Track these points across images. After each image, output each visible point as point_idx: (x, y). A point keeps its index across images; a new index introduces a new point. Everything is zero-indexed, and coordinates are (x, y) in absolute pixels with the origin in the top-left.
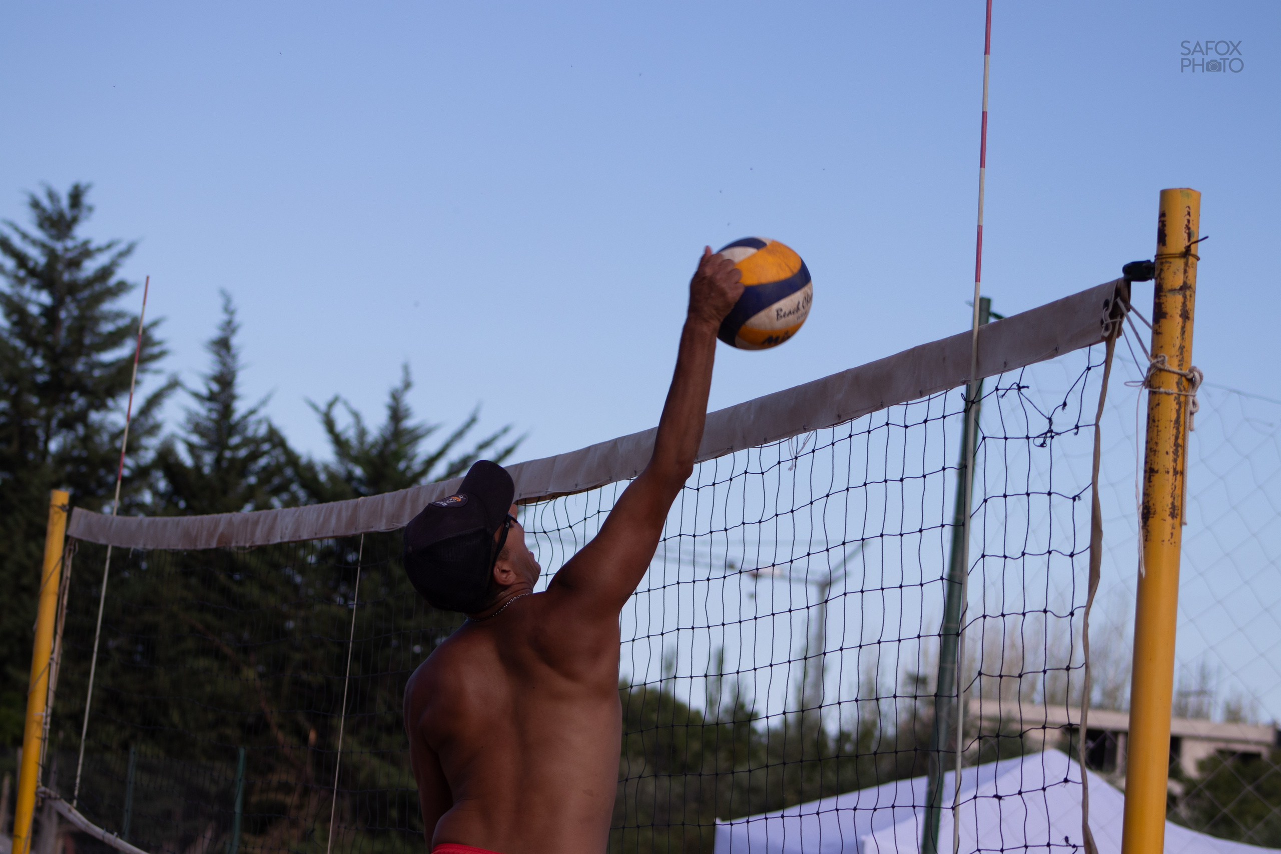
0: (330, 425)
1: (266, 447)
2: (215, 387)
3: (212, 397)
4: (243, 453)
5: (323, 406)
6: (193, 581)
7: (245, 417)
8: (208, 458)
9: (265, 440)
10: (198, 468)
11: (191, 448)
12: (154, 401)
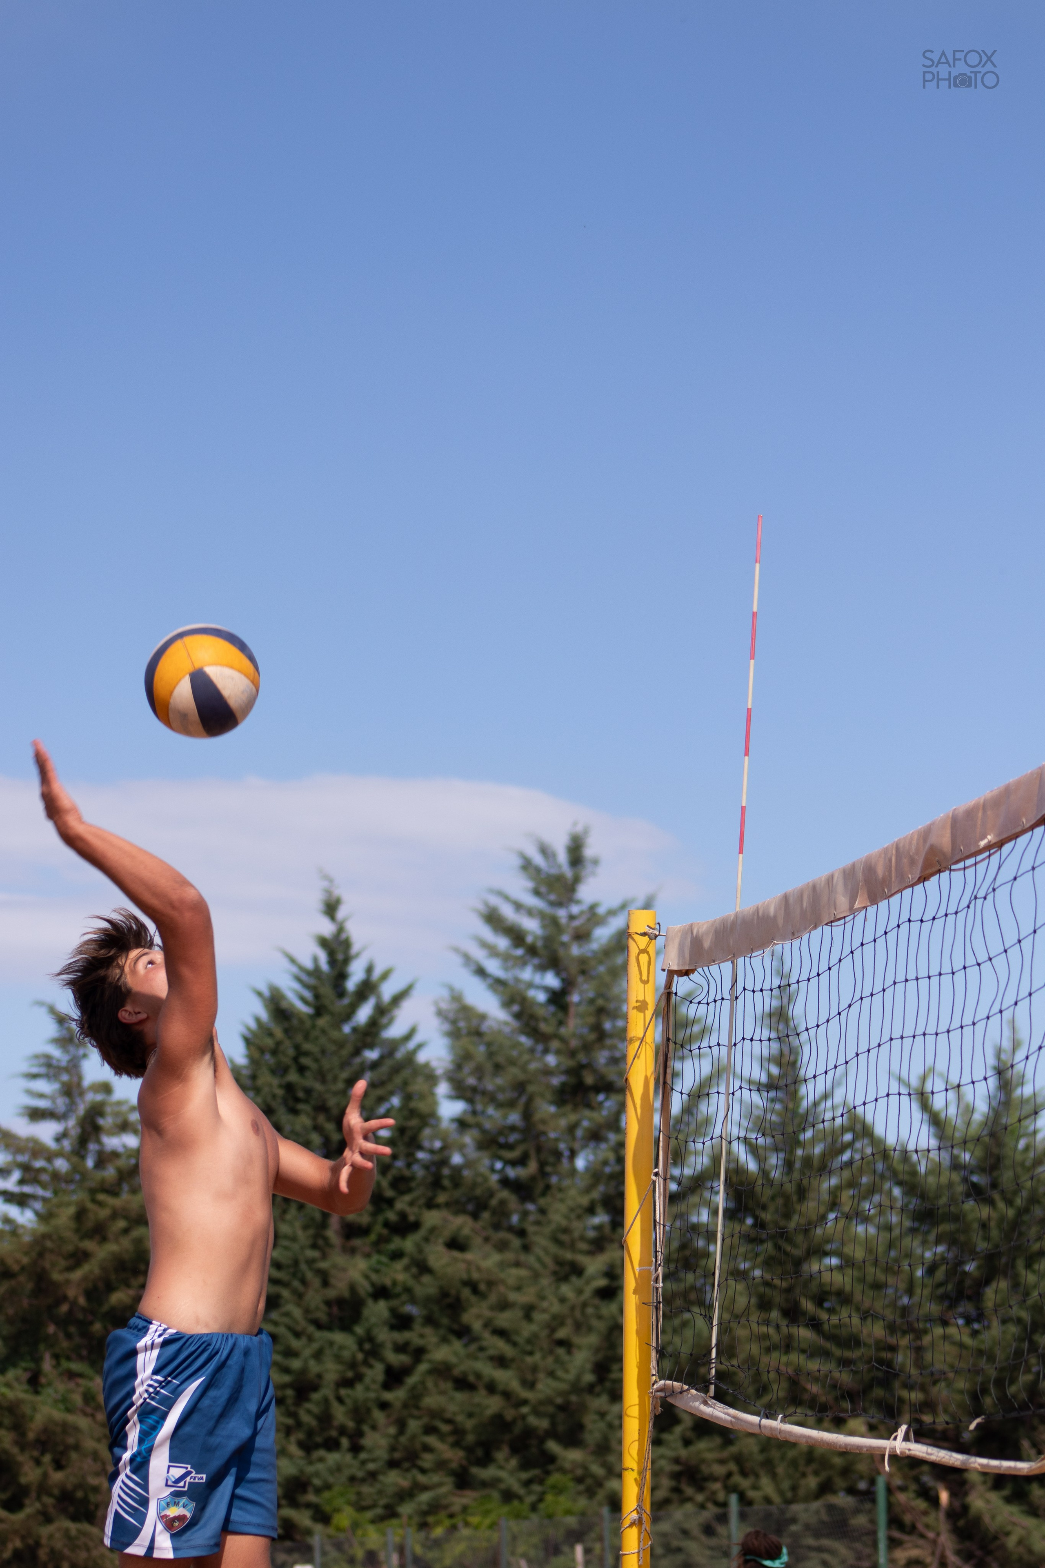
0: (925, 1105)
1: (848, 1137)
2: (775, 1070)
3: (771, 1085)
4: (818, 1150)
5: (915, 1082)
6: (775, 1314)
7: (816, 1104)
8: (774, 1160)
9: (843, 1130)
10: (764, 1173)
11: (753, 1149)
12: (699, 1094)
